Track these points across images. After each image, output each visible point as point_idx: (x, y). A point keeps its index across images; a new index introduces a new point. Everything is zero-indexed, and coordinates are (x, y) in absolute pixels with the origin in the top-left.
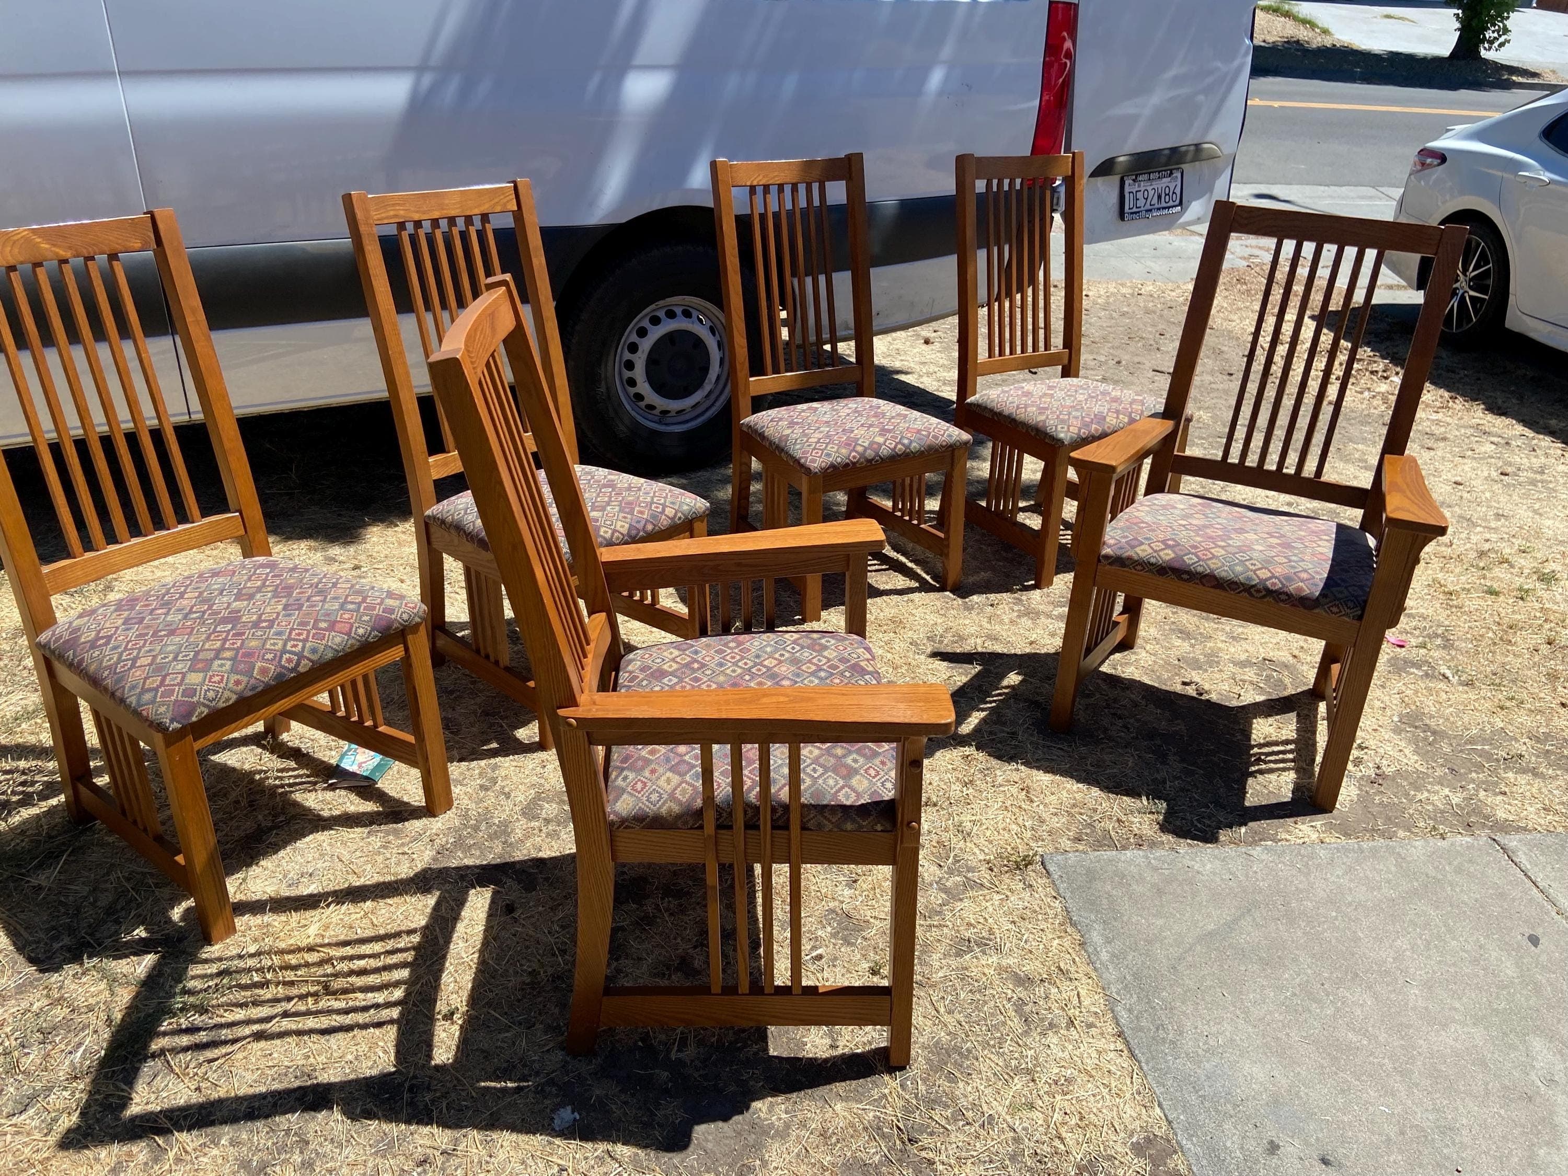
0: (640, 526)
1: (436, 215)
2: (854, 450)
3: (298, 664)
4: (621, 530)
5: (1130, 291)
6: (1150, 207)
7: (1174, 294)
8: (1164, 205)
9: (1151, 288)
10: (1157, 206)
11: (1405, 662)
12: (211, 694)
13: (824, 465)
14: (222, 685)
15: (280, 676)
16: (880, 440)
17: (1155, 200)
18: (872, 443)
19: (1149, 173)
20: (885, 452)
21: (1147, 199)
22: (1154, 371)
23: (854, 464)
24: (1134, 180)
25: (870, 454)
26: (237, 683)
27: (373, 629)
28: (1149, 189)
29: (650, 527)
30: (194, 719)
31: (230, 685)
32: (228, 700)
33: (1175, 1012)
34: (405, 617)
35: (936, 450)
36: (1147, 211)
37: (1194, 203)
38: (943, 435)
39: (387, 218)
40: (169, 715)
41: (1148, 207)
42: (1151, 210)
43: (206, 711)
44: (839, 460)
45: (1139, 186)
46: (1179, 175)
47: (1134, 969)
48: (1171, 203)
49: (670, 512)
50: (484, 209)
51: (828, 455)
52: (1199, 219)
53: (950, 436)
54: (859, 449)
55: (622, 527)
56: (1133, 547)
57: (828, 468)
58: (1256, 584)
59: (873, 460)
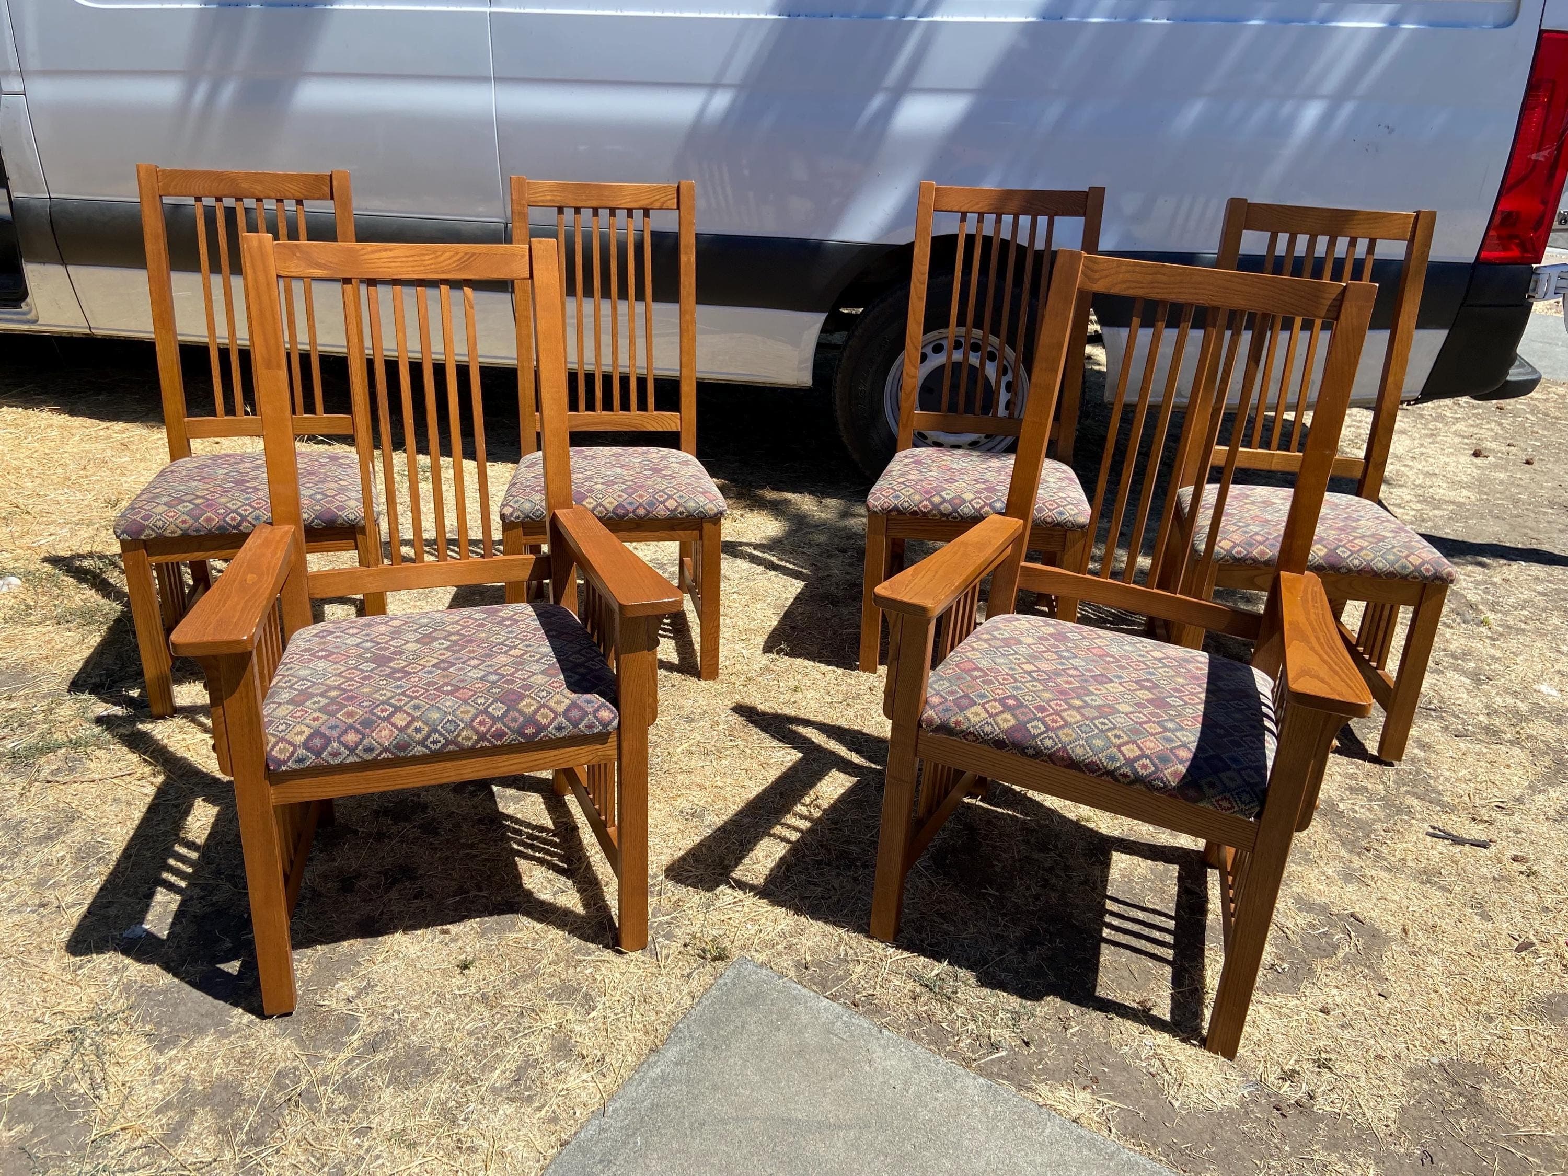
0: (630, 508)
1: (595, 204)
2: (929, 500)
3: (239, 524)
4: (607, 505)
12: (160, 523)
13: (886, 505)
14: (171, 520)
15: (220, 528)
16: (968, 496)
18: (959, 497)
20: (966, 510)
23: (925, 514)
26: (184, 522)
27: (317, 517)
29: (642, 512)
30: (143, 537)
31: (178, 522)
32: (172, 532)
34: (351, 517)
38: (1051, 510)
39: (543, 201)
40: (122, 528)
43: (154, 535)
44: (906, 505)
49: (671, 504)
51: (897, 497)
53: (1061, 513)
54: (937, 499)
55: (610, 503)
56: (962, 709)
57: (891, 510)
58: (1121, 767)
59: (949, 514)
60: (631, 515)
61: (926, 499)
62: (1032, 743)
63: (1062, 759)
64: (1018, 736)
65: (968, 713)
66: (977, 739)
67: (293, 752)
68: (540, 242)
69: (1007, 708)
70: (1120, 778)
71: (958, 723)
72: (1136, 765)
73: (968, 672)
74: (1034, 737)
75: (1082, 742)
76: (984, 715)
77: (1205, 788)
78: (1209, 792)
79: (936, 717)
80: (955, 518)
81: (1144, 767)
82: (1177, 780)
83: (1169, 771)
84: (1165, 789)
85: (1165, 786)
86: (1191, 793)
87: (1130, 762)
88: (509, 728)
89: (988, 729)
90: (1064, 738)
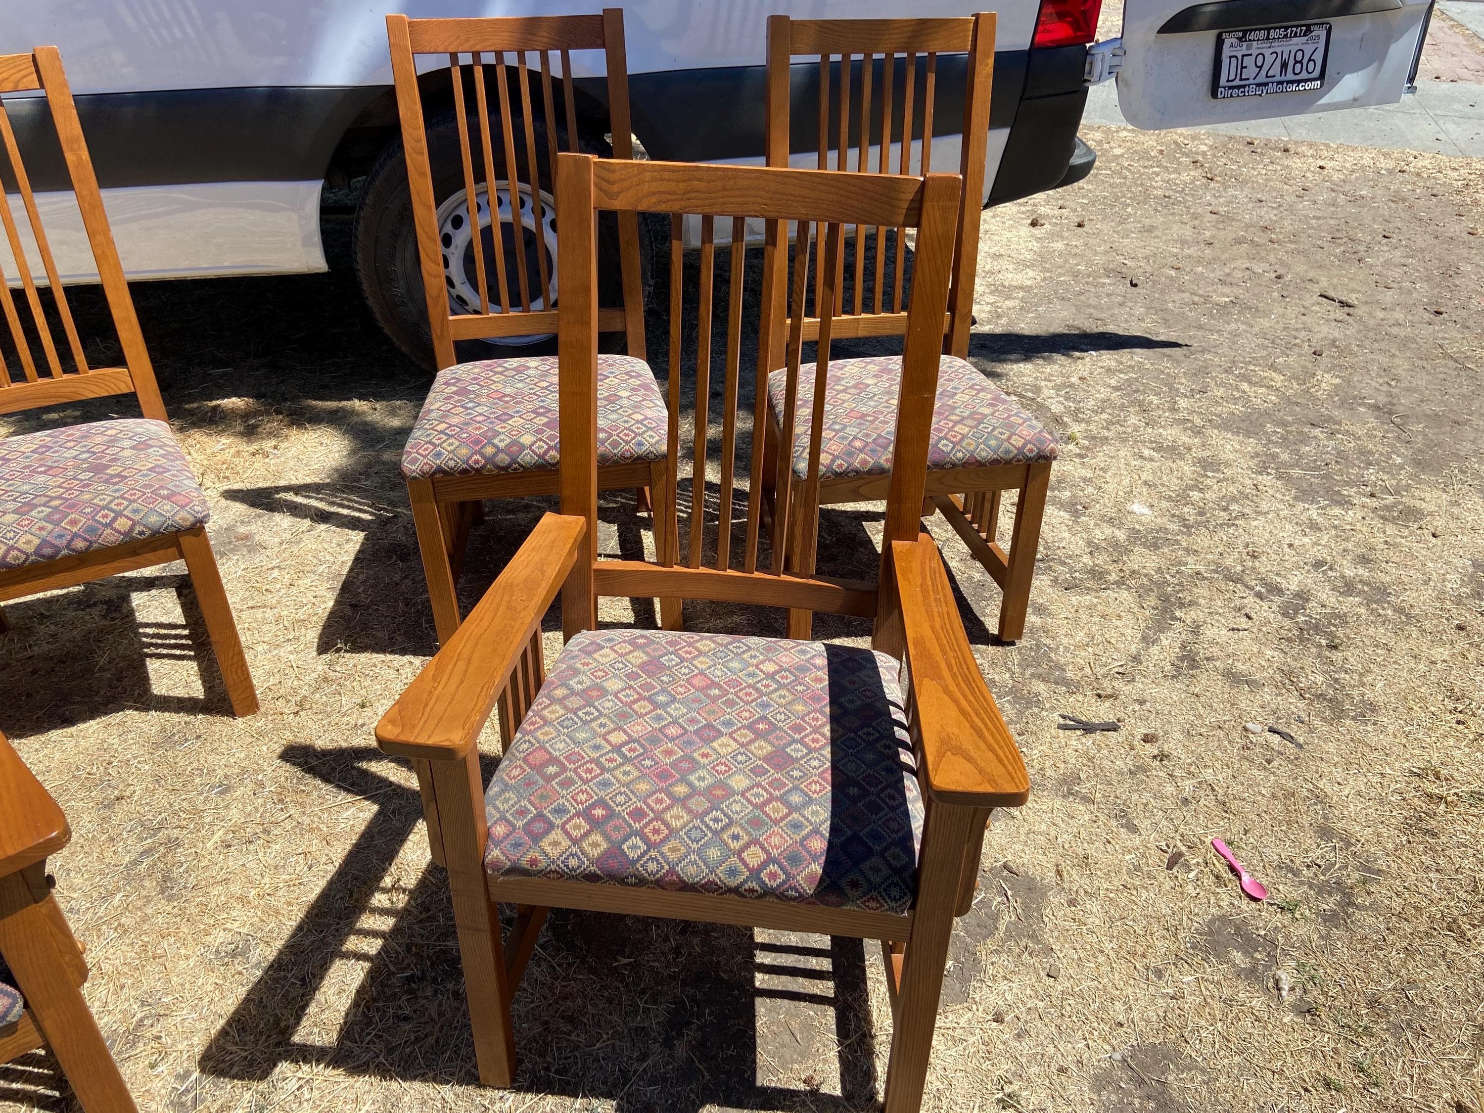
2: (479, 452)
4: (25, 547)
6: (1265, 80)
7: (1455, 174)
8: (1290, 76)
9: (1426, 163)
10: (1278, 78)
11: (1238, 929)
13: (426, 468)
16: (527, 440)
17: (1276, 69)
18: (515, 443)
19: (1269, 30)
20: (528, 459)
21: (1261, 67)
22: (1321, 296)
23: (478, 471)
24: (1240, 39)
25: (503, 459)
28: (1267, 52)
29: (80, 544)
35: (616, 463)
36: (1258, 85)
37: (1347, 77)
38: (627, 443)
41: (1262, 79)
42: (1266, 84)
44: (451, 463)
45: (1249, 47)
46: (1323, 33)
48: (1304, 75)
49: (122, 524)
51: (439, 455)
52: (1355, 100)
53: (640, 444)
54: (489, 450)
55: (28, 542)
56: (536, 838)
57: (435, 473)
58: (745, 881)
59: (509, 466)
60: (65, 552)
61: (476, 453)
62: (631, 870)
63: (672, 884)
64: (614, 865)
65: (545, 844)
66: (562, 876)
69: (595, 825)
70: (746, 893)
71: (533, 862)
72: (763, 875)
73: (539, 768)
74: (634, 862)
75: (693, 857)
76: (565, 842)
77: (848, 890)
78: (851, 893)
79: (503, 858)
80: (516, 469)
81: (773, 876)
82: (814, 886)
83: (803, 875)
84: (801, 898)
85: (801, 895)
86: (832, 898)
87: (755, 873)
89: (573, 862)
90: (672, 857)
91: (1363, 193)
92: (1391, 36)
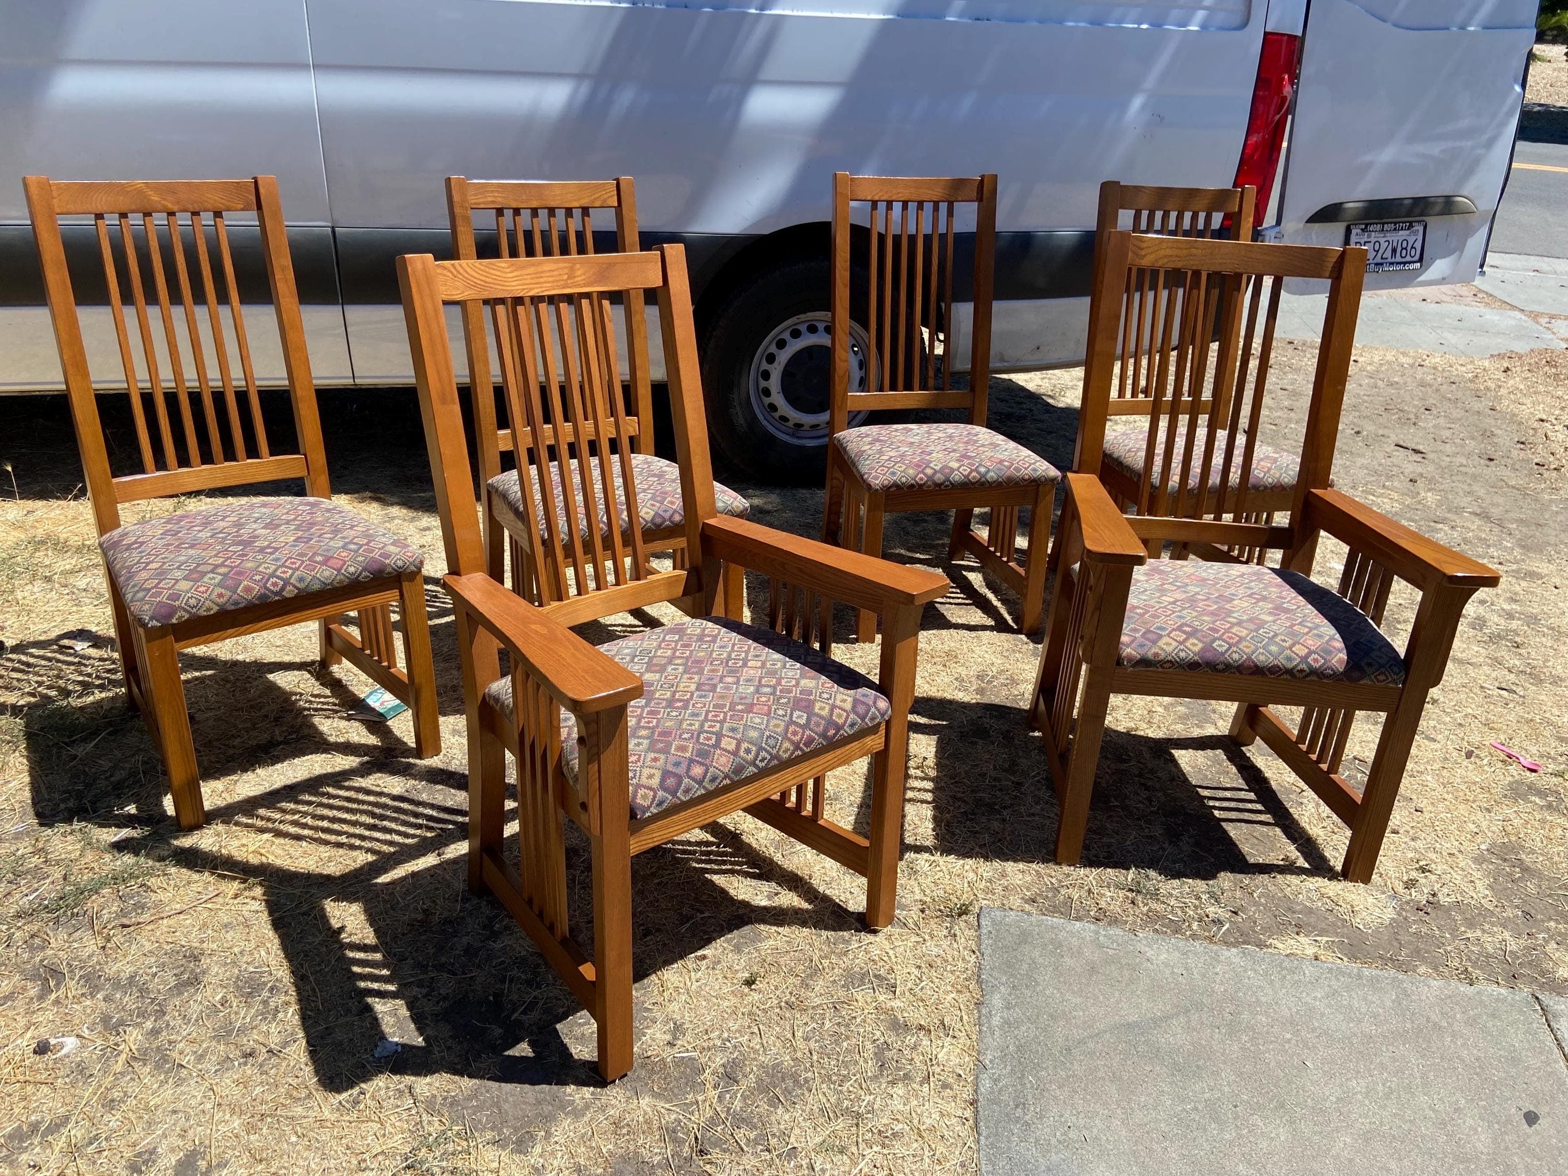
0: (667, 515)
1: (534, 204)
2: (922, 472)
3: (283, 589)
5: (1411, 361)
6: (1380, 261)
7: (1464, 369)
8: (1398, 259)
9: (1438, 360)
10: (1389, 260)
12: (193, 602)
13: (886, 482)
14: (205, 595)
15: (263, 597)
16: (955, 465)
17: (1388, 254)
18: (945, 467)
19: (1383, 224)
20: (957, 478)
21: (1378, 251)
22: (1396, 445)
23: (921, 486)
24: (1363, 230)
25: (939, 478)
26: (220, 595)
27: (364, 569)
28: (1382, 240)
29: (677, 518)
30: (174, 621)
31: (213, 597)
32: (209, 609)
33: (1045, 1094)
34: (400, 563)
35: (1017, 483)
36: (1376, 264)
37: (1438, 261)
38: (1026, 469)
39: (484, 203)
40: (149, 613)
41: (1378, 260)
42: (1382, 264)
43: (187, 616)
44: (904, 480)
45: (1369, 236)
46: (1421, 229)
47: (1022, 1041)
48: (1408, 259)
50: (585, 202)
51: (893, 474)
52: (1444, 279)
53: (1035, 470)
54: (929, 471)
55: (647, 513)
56: (1154, 642)
57: (891, 487)
58: (1298, 664)
59: (942, 484)
60: (668, 523)
61: (920, 472)
62: (1222, 659)
63: (1249, 668)
64: (1209, 656)
65: (1160, 643)
66: (1173, 665)
67: (654, 797)
68: (671, 248)
69: (1189, 635)
70: (1298, 675)
71: (1156, 655)
72: (1309, 660)
74: (1223, 654)
75: (1261, 651)
76: (1175, 644)
77: (1366, 668)
78: (1369, 670)
79: (1133, 652)
80: (947, 486)
81: (1316, 660)
82: (1343, 667)
83: (1335, 659)
84: (1335, 677)
85: (1335, 673)
86: (1356, 674)
87: (1304, 659)
88: (816, 733)
89: (1182, 655)
90: (1247, 650)
91: (1396, 379)
92: (1469, 232)
